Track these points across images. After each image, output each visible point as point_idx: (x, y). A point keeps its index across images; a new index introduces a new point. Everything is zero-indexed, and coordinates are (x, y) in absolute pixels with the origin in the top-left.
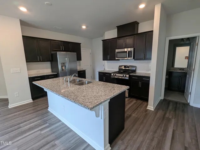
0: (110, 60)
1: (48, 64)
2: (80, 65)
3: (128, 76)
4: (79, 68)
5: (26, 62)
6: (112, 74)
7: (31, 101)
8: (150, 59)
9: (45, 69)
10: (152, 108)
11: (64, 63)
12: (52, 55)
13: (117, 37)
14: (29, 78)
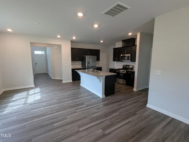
0: (117, 61)
1: (80, 63)
2: (99, 64)
3: (126, 71)
4: (97, 66)
5: (72, 61)
6: (117, 70)
7: (71, 81)
8: (135, 61)
9: (78, 65)
10: (135, 90)
11: (89, 62)
12: (83, 57)
13: (122, 47)
14: (72, 69)
